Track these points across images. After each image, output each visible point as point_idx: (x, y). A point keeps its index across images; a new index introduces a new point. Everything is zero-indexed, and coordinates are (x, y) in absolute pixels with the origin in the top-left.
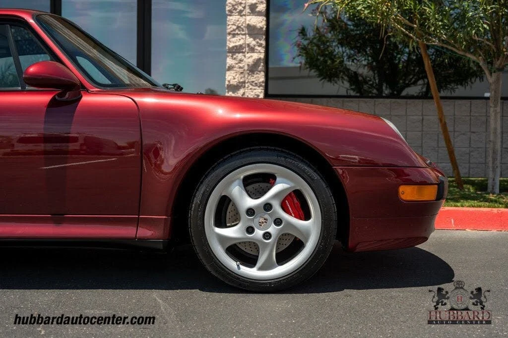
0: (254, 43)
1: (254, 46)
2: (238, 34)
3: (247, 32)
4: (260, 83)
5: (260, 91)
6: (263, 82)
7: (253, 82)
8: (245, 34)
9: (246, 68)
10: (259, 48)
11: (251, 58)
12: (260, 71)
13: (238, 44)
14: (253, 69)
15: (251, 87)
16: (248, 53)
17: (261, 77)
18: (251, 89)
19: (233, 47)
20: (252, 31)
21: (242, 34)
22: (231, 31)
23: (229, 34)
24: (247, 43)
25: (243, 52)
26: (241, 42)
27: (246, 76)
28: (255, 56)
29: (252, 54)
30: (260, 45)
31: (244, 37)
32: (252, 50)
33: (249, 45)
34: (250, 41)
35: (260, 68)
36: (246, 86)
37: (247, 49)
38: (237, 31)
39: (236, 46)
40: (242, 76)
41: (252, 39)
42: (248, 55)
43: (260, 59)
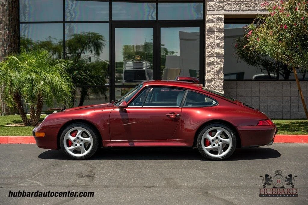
0: (219, 60)
1: (219, 62)
2: (211, 57)
3: (215, 56)
4: (222, 78)
5: (222, 82)
6: (223, 78)
7: (218, 78)
8: (215, 57)
9: (215, 72)
10: (221, 63)
11: (217, 68)
12: (222, 73)
13: (211, 61)
14: (218, 72)
15: (218, 80)
16: (216, 65)
17: (222, 76)
18: (217, 81)
19: (209, 63)
20: (218, 55)
21: (214, 57)
22: (209, 55)
23: (207, 57)
24: (216, 60)
25: (214, 65)
26: (213, 60)
27: (215, 75)
28: (220, 66)
29: (218, 66)
30: (222, 61)
31: (214, 58)
32: (218, 64)
33: (216, 61)
34: (217, 59)
35: (222, 71)
36: (216, 80)
37: (216, 63)
38: (211, 55)
39: (211, 62)
40: (213, 75)
41: (218, 59)
42: (216, 66)
43: (222, 67)
